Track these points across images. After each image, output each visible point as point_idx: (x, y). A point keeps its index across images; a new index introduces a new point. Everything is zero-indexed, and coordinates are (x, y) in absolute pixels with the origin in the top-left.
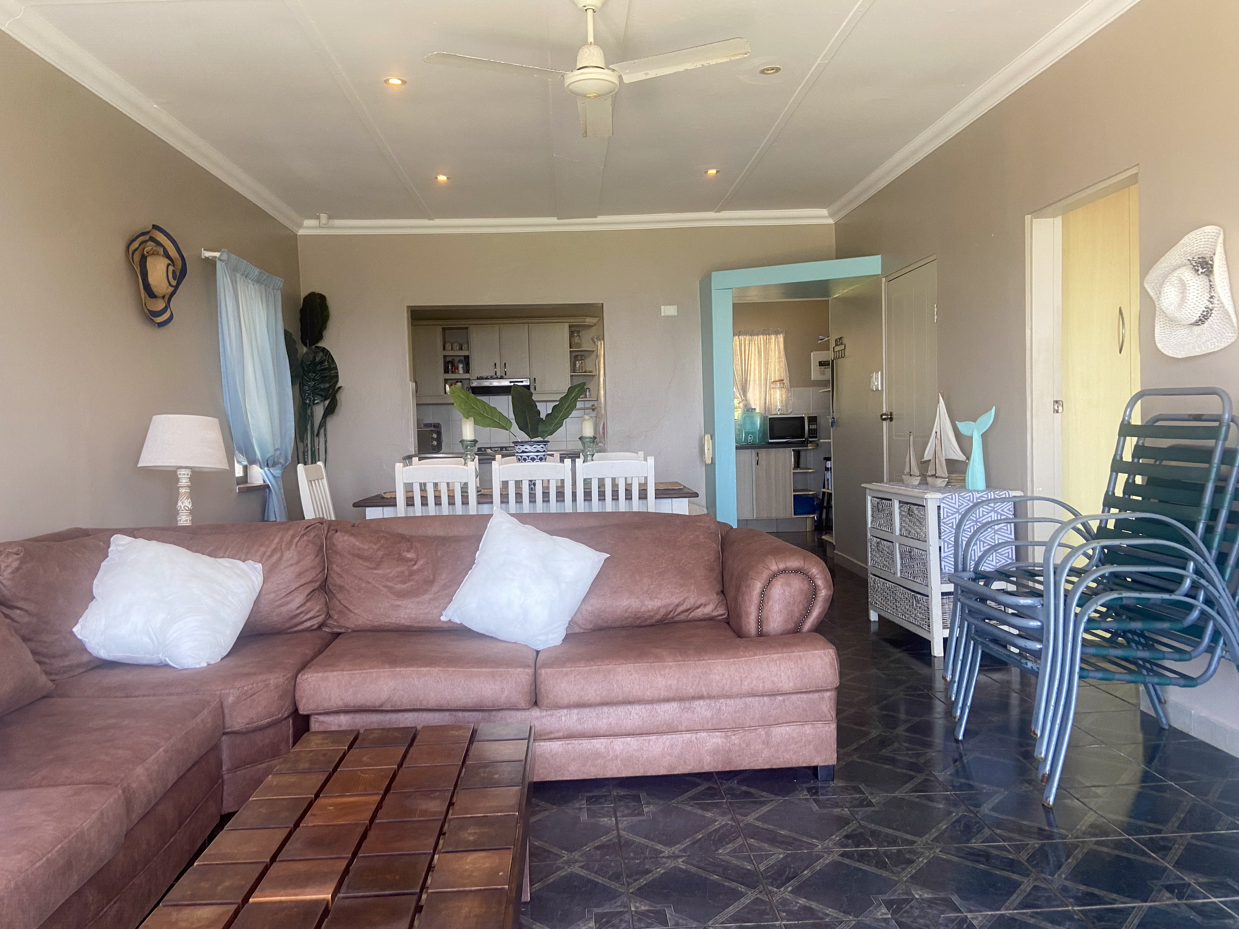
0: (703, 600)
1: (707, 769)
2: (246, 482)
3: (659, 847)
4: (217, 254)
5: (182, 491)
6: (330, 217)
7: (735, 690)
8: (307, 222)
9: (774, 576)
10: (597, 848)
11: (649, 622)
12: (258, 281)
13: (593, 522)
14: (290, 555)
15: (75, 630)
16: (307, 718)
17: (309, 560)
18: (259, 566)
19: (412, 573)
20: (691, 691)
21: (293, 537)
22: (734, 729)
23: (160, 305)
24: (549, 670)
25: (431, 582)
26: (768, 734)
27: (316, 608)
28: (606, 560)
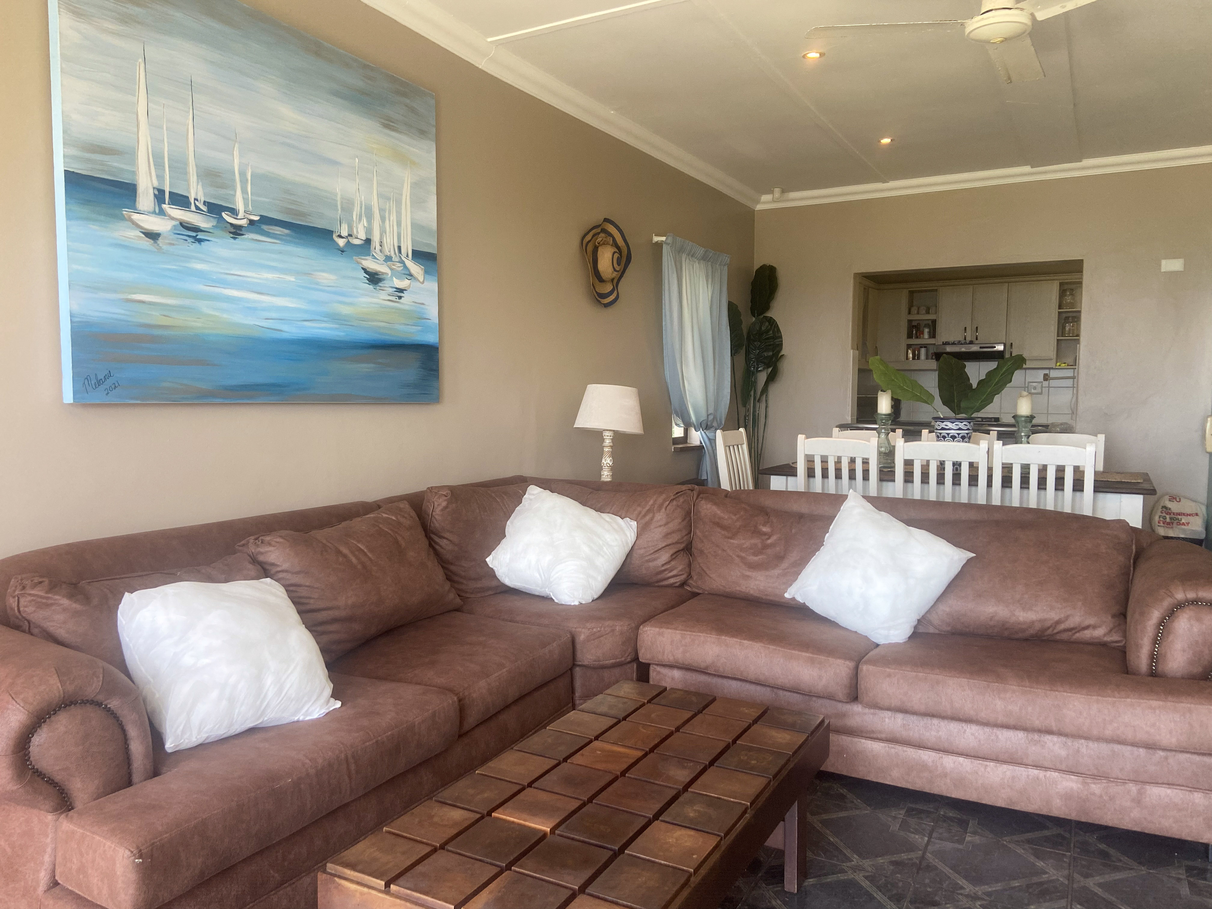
0: (1091, 621)
1: (1055, 813)
2: (686, 442)
3: (962, 882)
4: (664, 239)
5: (606, 449)
6: (783, 192)
7: (1095, 732)
8: (765, 198)
9: (1180, 606)
10: (893, 863)
11: (1020, 635)
12: (704, 258)
13: (972, 515)
14: (660, 517)
15: (487, 560)
16: (647, 666)
17: (675, 524)
18: (634, 524)
19: (765, 547)
20: (1037, 723)
21: (665, 501)
22: (1096, 777)
23: (608, 288)
24: (871, 668)
25: (780, 558)
26: (1140, 793)
27: (679, 566)
28: (969, 561)
